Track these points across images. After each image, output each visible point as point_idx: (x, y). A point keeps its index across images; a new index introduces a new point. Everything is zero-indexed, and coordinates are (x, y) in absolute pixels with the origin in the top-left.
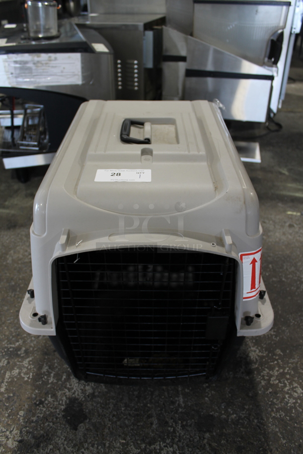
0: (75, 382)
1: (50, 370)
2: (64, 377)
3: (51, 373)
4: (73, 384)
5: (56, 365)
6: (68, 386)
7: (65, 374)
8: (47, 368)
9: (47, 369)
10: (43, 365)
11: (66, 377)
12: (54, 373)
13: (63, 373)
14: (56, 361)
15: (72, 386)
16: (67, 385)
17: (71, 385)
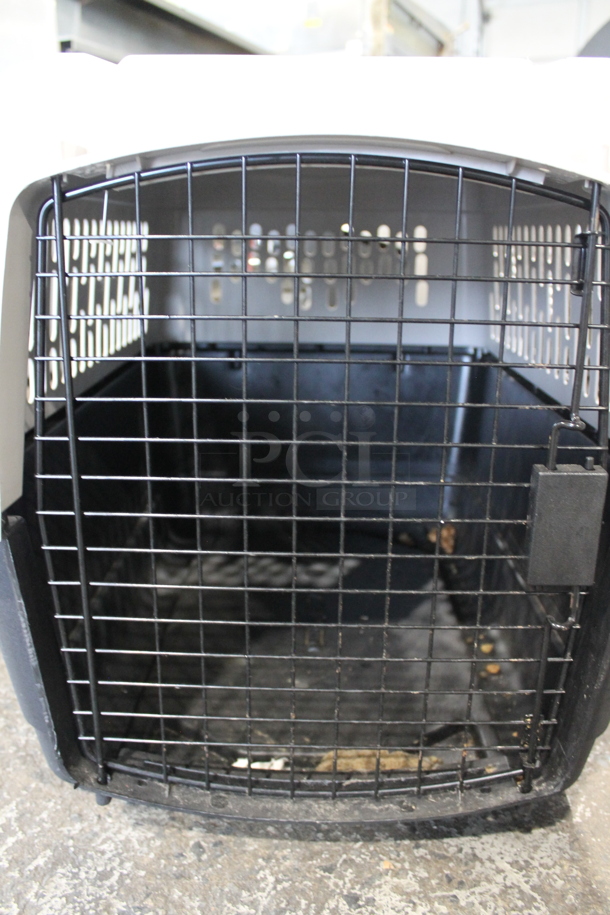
0: (59, 893)
1: (15, 825)
2: (40, 861)
3: (13, 833)
4: (48, 896)
5: (44, 815)
6: (30, 896)
7: (49, 853)
8: (14, 815)
9: (9, 820)
10: (8, 802)
11: (46, 863)
12: (20, 835)
13: (47, 846)
14: (51, 804)
15: (42, 901)
16: (27, 889)
17: (38, 896)
